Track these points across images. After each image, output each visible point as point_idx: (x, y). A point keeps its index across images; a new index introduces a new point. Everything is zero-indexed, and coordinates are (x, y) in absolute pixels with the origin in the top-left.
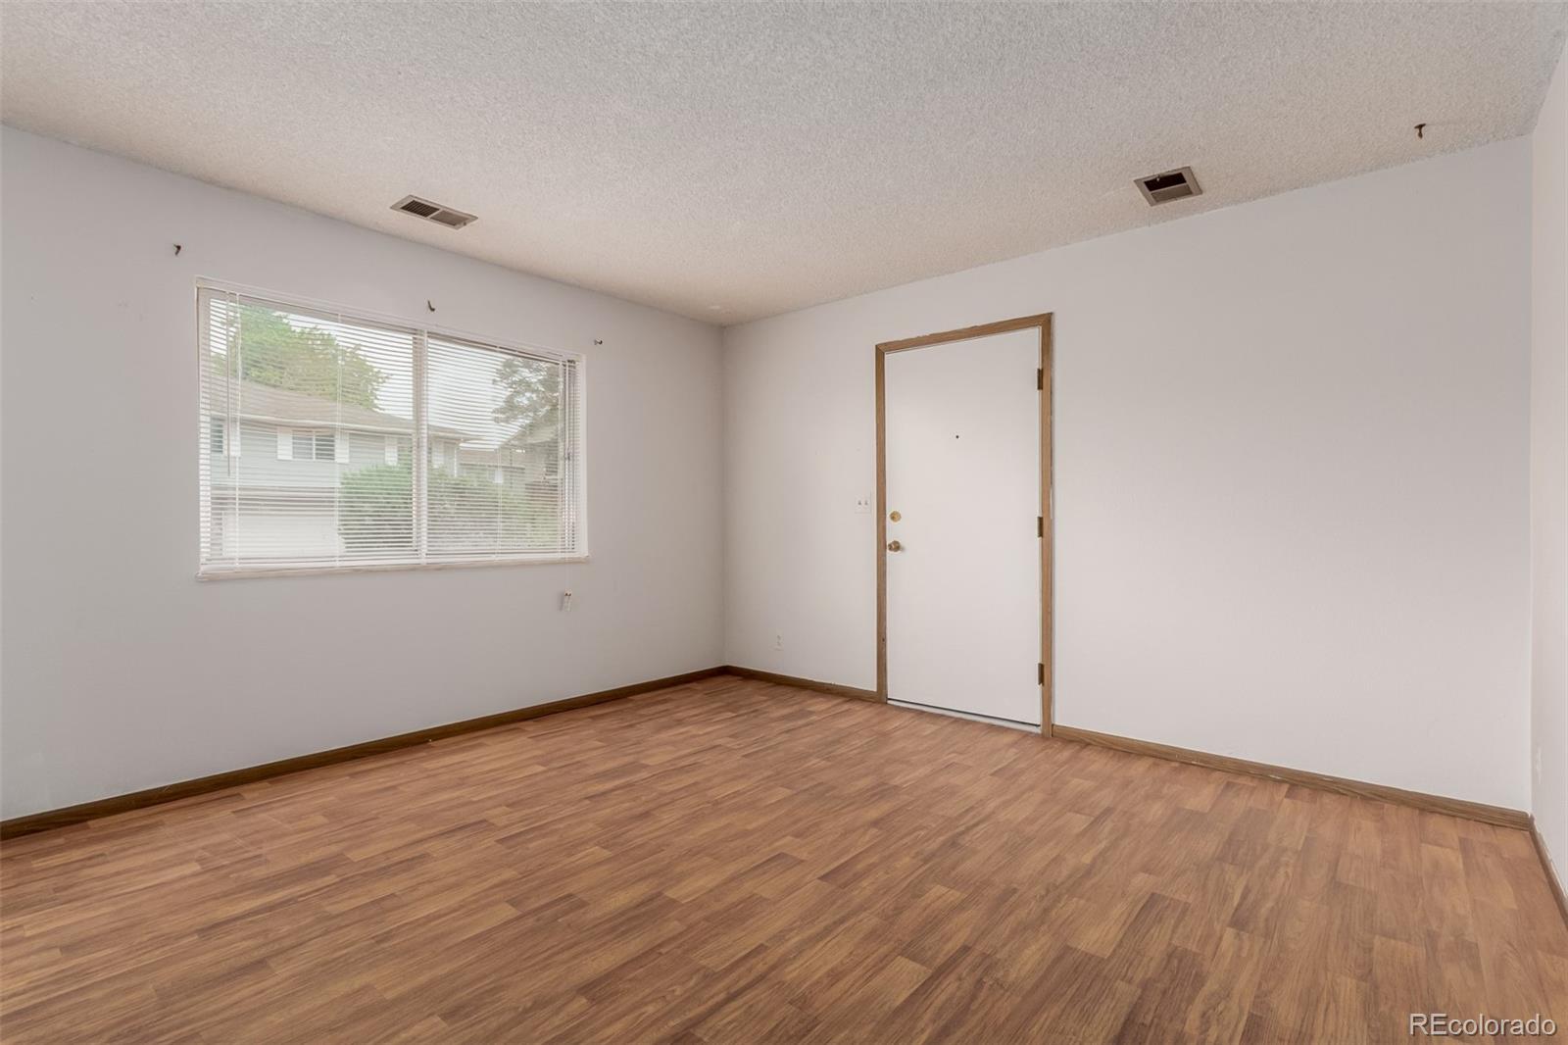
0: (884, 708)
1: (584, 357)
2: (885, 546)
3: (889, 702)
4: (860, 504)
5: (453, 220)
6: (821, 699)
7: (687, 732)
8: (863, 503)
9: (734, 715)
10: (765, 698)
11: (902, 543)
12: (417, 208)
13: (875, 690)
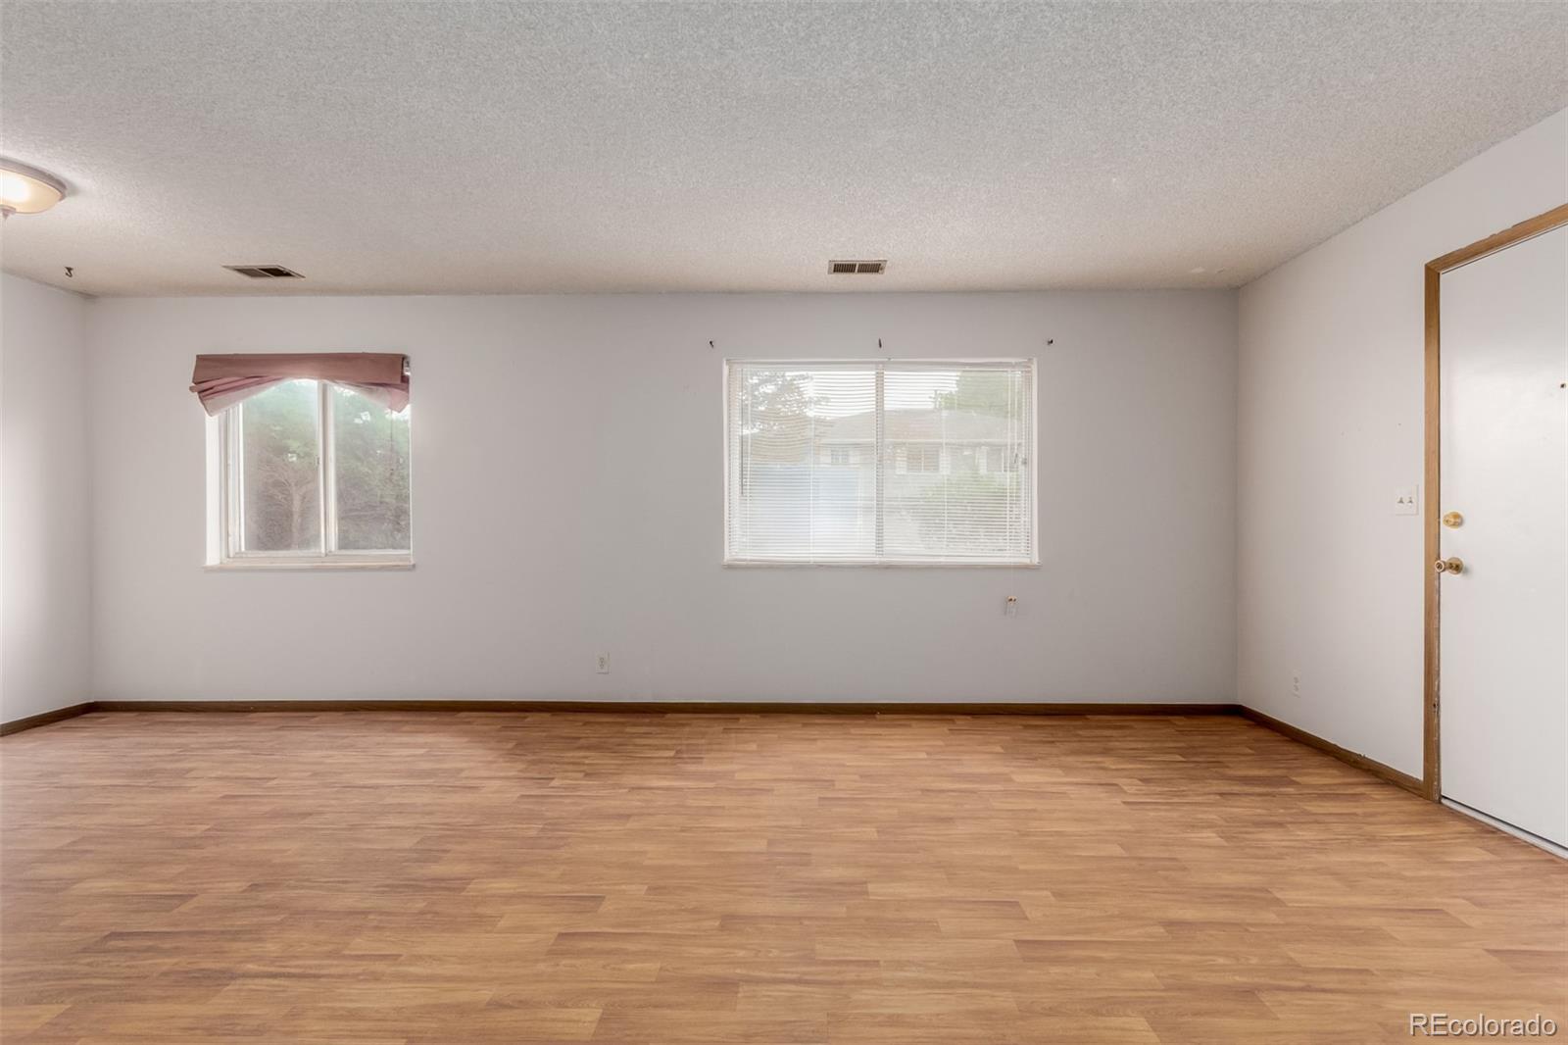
0: (1432, 807)
1: (1035, 360)
2: (1439, 566)
3: (1444, 801)
4: (1401, 502)
5: (874, 268)
6: (1335, 772)
7: (1101, 762)
8: (1406, 500)
9: (1183, 759)
10: (1250, 751)
11: (1465, 561)
12: (841, 268)
13: (1420, 777)
